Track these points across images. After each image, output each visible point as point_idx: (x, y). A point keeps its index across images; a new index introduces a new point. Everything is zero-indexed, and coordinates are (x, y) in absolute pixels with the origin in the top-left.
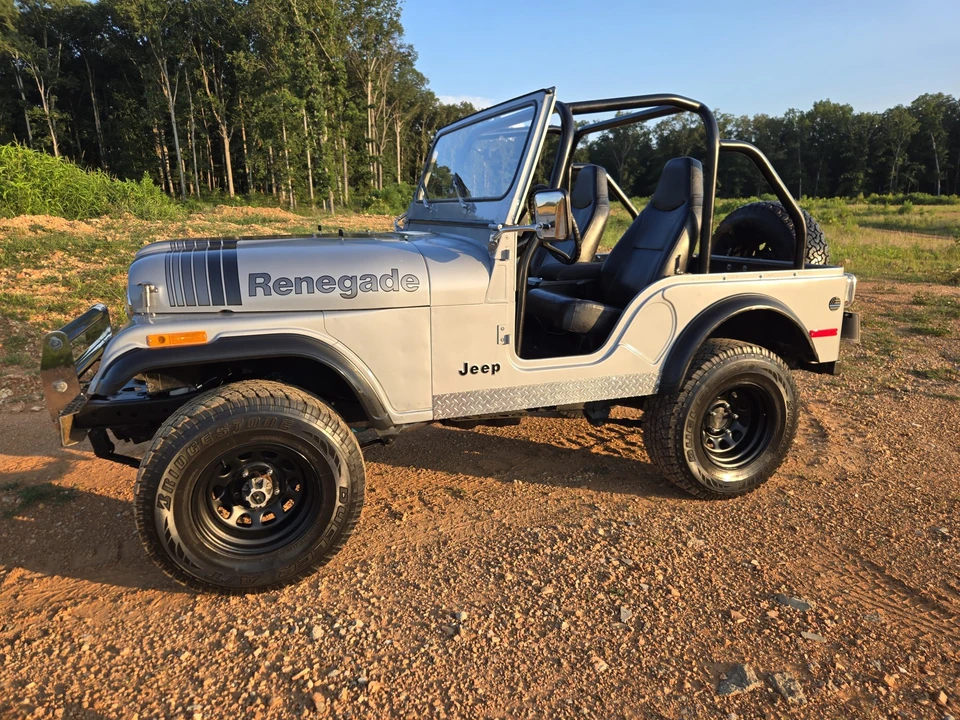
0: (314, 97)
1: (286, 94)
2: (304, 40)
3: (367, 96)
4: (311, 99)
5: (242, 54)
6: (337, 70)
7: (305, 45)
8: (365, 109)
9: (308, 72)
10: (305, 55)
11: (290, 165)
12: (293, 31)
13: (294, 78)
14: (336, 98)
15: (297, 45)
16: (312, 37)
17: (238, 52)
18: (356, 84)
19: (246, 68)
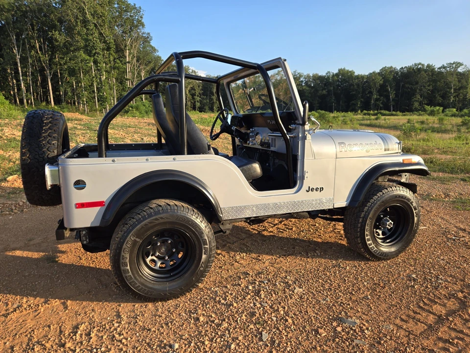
0: (98, 57)
1: (82, 54)
2: (92, 27)
3: (126, 57)
4: (96, 57)
5: (57, 32)
6: (110, 43)
7: (92, 30)
8: (125, 63)
9: (94, 43)
10: (92, 35)
11: (85, 90)
12: (85, 22)
13: (86, 46)
14: (109, 57)
15: (88, 29)
16: (96, 26)
17: (55, 31)
18: (120, 51)
19: (60, 40)
